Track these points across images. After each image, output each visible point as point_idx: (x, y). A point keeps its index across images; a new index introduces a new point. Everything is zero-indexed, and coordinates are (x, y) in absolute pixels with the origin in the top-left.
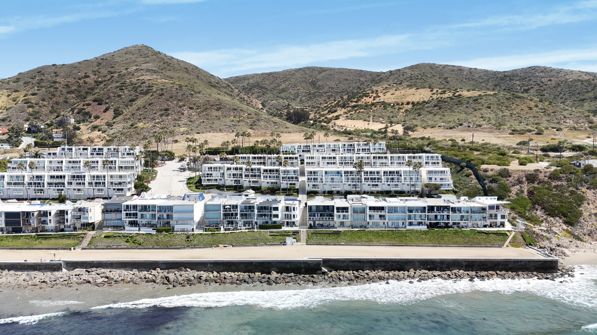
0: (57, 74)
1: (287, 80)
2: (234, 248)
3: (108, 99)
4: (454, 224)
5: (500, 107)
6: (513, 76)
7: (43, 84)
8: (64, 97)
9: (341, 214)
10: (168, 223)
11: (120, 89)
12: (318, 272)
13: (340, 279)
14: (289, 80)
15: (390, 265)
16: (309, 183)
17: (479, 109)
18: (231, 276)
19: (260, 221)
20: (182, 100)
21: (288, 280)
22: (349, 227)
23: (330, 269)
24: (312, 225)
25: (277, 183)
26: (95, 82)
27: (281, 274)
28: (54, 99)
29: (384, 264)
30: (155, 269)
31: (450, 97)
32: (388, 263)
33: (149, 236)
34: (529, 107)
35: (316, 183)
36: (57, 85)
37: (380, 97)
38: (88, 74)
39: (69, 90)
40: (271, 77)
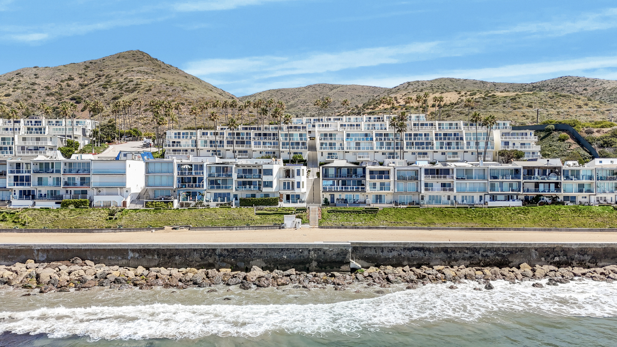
0: (38, 76)
1: (296, 97)
2: (191, 232)
3: (88, 97)
4: (566, 198)
5: (543, 106)
6: (544, 86)
7: (19, 86)
8: (42, 99)
9: (378, 181)
10: (85, 193)
11: (103, 87)
12: (343, 268)
13: (388, 279)
14: (298, 97)
15: (482, 255)
16: (322, 150)
17: (519, 108)
18: (170, 275)
19: (243, 193)
20: (171, 96)
21: (283, 281)
22: (391, 203)
23: (366, 264)
24: (329, 200)
25: (274, 153)
26: (80, 85)
27: (271, 271)
28: (30, 101)
29: (469, 254)
30: (24, 262)
31: (482, 98)
32: (478, 253)
33: (44, 212)
34: (578, 106)
35: (333, 151)
36: (36, 87)
37: (400, 103)
38: (72, 77)
39: (49, 93)
40: (279, 94)
